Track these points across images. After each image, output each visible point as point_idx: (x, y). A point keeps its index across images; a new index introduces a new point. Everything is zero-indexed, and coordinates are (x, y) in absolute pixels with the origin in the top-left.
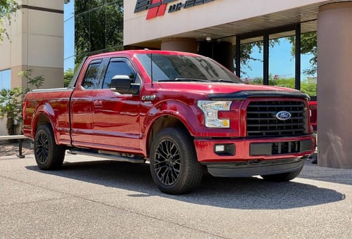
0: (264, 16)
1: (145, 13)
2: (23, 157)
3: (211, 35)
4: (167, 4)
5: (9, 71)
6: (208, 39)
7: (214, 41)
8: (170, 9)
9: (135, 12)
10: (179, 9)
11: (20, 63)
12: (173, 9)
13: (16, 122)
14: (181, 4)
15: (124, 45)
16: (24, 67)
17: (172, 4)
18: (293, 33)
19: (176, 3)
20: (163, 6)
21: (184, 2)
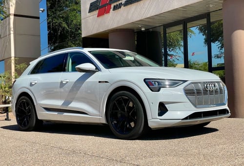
0: (182, 7)
1: (96, 12)
6: (143, 29)
7: (147, 30)
9: (89, 12)
10: (120, 8)
14: (121, 3)
15: (83, 36)
17: (115, 4)
19: (118, 3)
20: (109, 6)
21: (123, 2)
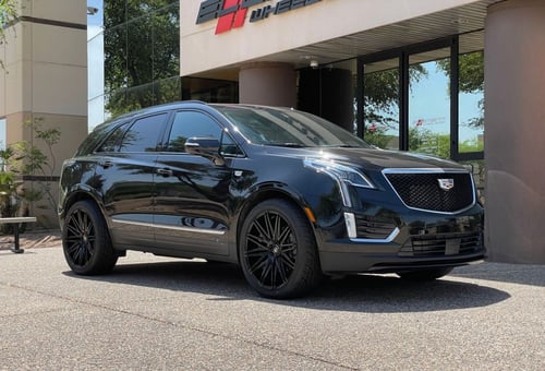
0: (400, 23)
1: (214, 24)
2: (22, 252)
3: (318, 58)
4: (247, 8)
5: (4, 120)
6: (313, 64)
7: (322, 67)
8: (253, 17)
9: (197, 23)
10: (267, 17)
11: (20, 108)
12: (257, 16)
13: (14, 202)
14: (269, 7)
15: (182, 75)
16: (26, 114)
17: (255, 8)
18: (447, 52)
19: (261, 6)
20: (241, 12)
21: (274, 5)
